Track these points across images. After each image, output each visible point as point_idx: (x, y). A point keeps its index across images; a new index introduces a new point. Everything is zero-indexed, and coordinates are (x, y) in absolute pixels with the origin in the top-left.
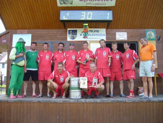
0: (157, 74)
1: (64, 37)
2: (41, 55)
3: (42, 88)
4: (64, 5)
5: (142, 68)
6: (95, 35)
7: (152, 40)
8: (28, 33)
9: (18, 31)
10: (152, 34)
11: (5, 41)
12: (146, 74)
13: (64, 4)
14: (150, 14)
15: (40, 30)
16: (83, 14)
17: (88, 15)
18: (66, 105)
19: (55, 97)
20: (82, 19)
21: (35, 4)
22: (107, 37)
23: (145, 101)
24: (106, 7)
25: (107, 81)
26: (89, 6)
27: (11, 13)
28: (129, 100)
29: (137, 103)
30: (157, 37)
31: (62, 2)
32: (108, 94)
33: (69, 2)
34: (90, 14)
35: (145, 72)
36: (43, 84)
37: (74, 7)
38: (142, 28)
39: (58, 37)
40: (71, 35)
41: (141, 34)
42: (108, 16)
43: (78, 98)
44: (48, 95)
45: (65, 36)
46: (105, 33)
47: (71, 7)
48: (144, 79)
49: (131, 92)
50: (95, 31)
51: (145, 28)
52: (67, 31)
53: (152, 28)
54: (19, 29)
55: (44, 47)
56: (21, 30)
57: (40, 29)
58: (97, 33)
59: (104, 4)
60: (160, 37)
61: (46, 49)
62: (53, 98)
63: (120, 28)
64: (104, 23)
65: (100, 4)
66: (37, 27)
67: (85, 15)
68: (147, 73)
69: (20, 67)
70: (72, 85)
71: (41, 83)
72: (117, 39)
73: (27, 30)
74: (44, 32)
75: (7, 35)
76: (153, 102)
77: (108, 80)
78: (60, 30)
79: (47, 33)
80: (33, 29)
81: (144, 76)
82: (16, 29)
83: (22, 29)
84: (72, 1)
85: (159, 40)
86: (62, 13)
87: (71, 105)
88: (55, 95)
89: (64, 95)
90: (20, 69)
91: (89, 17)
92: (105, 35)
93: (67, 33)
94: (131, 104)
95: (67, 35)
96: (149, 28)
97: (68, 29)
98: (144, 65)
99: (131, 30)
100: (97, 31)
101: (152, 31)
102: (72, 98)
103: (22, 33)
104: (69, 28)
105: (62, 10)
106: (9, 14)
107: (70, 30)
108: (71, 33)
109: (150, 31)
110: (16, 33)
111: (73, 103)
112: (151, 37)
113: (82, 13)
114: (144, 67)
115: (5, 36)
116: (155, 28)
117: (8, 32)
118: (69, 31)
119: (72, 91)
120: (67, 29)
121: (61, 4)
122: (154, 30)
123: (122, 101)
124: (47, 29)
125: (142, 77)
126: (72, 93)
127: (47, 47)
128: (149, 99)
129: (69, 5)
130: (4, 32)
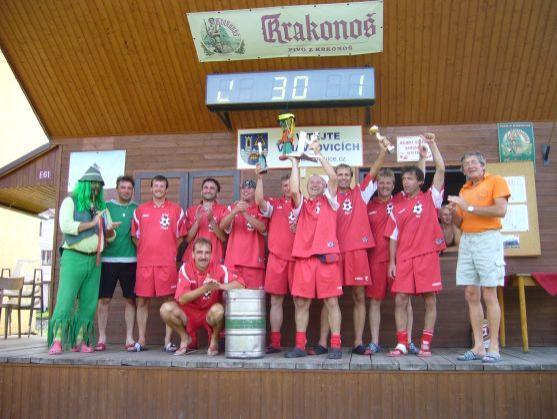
0: (529, 275)
1: (227, 156)
2: (145, 216)
3: (145, 320)
4: (217, 58)
5: (464, 256)
6: (326, 149)
7: (522, 158)
8: (116, 148)
9: (86, 141)
10: (522, 139)
11: (46, 174)
12: (478, 277)
13: (217, 54)
14: (507, 73)
15: (152, 137)
16: (280, 83)
17: (295, 85)
18: (205, 376)
19: (184, 351)
20: (276, 99)
21: (127, 57)
22: (368, 152)
23: (465, 368)
24: (355, 56)
25: (359, 301)
26: (298, 58)
27: (60, 88)
28: (411, 365)
29: (437, 373)
30: (538, 148)
31: (212, 49)
32: (359, 342)
33: (234, 47)
34: (301, 82)
35: (475, 269)
36: (149, 309)
37: (251, 62)
38: (486, 120)
39: (206, 157)
40: (248, 148)
41: (483, 138)
42: (360, 85)
43: (249, 354)
44: (168, 346)
45: (230, 153)
46: (359, 141)
47: (242, 62)
48: (472, 294)
49: (427, 338)
50: (327, 136)
51: (495, 120)
52: (236, 138)
53: (522, 117)
54: (87, 134)
55: (155, 189)
56: (95, 140)
57: (151, 132)
58: (333, 141)
59: (345, 48)
60: (548, 148)
61: (160, 198)
62: (178, 352)
63: (411, 124)
64: (354, 109)
65: (334, 49)
66: (142, 128)
67: (285, 85)
68: (480, 273)
69: (84, 256)
70: (232, 313)
71: (142, 306)
72: (399, 160)
73: (111, 139)
74: (166, 142)
75: (53, 154)
76: (496, 372)
77: (362, 296)
78: (214, 135)
79: (173, 145)
80: (131, 133)
81: (472, 283)
82: (79, 136)
83: (97, 134)
84: (243, 44)
85: (546, 157)
86: (213, 81)
87: (221, 377)
88: (184, 344)
89: (213, 343)
90: (86, 261)
91: (300, 93)
92: (361, 148)
93: (236, 145)
94: (417, 376)
95: (236, 152)
96: (509, 120)
97: (241, 132)
98: (473, 248)
99: (448, 128)
100: (333, 136)
101: (520, 128)
102: (232, 354)
103: (96, 148)
104: (242, 128)
105: (216, 72)
106: (53, 90)
107: (247, 135)
108: (249, 145)
109: (513, 128)
110: (79, 150)
111: (229, 371)
112: (519, 151)
113: (277, 78)
114: (472, 253)
115: (46, 158)
116: (532, 119)
117: (57, 147)
118: (243, 136)
119: (234, 331)
120: (236, 132)
121: (209, 53)
122: (529, 125)
123: (389, 368)
124: (172, 132)
125: (465, 286)
126: (232, 338)
127: (163, 189)
128: (484, 362)
129: (234, 57)
130: (44, 146)
